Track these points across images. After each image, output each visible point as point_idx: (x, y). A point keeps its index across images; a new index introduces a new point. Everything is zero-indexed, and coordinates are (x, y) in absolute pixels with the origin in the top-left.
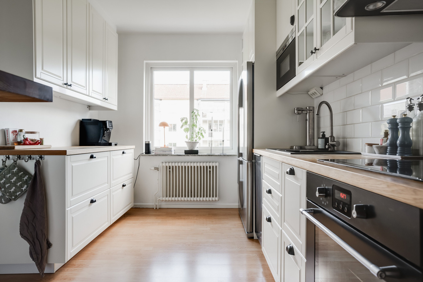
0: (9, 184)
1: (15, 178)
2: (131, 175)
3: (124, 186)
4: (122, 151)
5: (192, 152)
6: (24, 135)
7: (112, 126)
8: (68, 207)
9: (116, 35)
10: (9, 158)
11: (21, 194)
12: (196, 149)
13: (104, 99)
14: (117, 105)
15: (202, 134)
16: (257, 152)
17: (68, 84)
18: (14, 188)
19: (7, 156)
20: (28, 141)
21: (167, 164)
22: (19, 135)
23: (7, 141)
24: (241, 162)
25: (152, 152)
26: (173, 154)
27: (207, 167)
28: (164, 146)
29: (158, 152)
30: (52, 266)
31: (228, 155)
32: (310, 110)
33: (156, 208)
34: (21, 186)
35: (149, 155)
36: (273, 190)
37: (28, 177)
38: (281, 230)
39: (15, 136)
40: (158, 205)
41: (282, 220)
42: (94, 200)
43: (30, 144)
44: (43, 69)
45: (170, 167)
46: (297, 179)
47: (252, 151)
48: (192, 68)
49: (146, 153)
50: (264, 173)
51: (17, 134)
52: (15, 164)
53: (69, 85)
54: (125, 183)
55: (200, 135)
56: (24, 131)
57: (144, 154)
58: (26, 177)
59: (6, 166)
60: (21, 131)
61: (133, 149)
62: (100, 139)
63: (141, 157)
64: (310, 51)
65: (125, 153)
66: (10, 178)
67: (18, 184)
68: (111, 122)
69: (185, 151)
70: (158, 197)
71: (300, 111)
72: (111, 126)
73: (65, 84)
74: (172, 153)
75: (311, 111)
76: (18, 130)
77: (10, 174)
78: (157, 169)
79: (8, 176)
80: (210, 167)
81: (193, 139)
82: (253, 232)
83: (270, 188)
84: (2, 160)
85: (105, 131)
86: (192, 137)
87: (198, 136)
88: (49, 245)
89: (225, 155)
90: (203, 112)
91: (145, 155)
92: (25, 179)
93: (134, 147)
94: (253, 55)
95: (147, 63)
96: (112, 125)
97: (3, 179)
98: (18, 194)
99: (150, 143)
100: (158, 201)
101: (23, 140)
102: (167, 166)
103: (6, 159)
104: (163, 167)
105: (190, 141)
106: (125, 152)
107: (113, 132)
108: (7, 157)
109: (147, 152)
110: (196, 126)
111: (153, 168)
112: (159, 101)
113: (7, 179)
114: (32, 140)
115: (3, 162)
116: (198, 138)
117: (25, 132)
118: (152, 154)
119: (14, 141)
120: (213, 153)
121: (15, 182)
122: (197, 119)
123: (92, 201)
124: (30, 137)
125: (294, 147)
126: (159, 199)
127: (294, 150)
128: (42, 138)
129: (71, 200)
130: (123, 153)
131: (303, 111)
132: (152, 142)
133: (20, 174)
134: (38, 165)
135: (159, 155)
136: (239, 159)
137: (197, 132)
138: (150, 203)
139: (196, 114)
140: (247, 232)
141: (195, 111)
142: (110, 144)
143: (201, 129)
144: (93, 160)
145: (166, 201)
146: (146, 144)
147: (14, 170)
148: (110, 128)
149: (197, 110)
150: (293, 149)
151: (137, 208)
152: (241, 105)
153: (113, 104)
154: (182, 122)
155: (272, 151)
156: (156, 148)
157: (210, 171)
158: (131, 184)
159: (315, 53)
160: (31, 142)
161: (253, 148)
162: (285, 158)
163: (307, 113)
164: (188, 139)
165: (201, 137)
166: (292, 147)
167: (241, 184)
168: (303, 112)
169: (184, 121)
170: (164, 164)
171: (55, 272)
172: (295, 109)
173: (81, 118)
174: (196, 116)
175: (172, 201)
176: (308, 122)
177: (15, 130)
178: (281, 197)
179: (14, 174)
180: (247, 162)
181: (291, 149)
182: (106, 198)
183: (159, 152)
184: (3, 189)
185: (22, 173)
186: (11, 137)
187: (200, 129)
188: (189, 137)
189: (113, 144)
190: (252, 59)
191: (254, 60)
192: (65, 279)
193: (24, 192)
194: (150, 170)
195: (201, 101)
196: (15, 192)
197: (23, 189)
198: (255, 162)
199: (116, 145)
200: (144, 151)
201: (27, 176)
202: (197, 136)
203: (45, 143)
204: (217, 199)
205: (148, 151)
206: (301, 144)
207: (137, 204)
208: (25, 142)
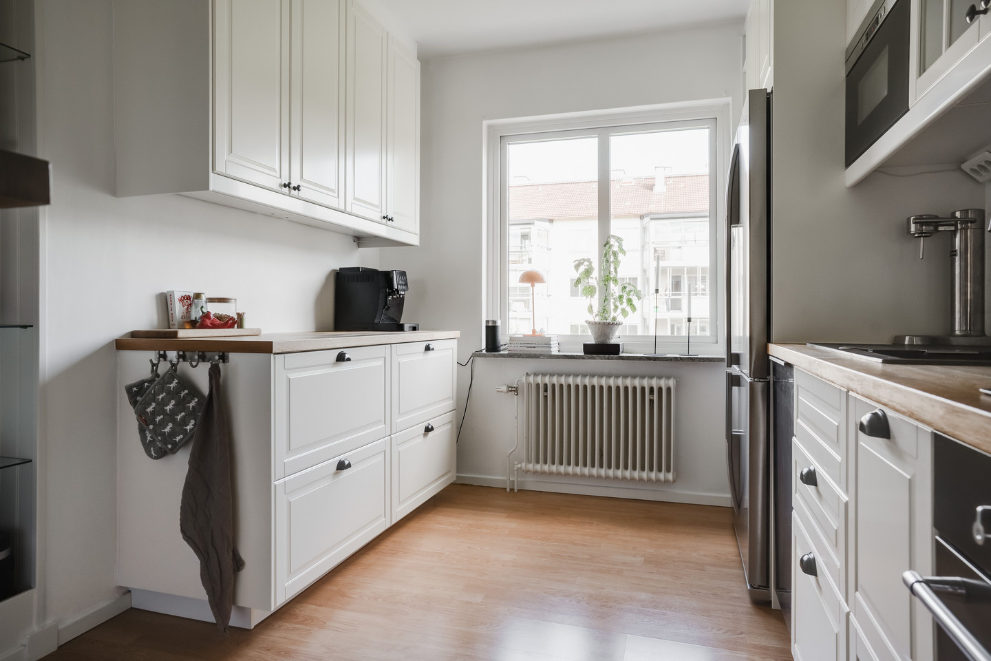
0: (162, 417)
1: (173, 402)
2: (449, 404)
3: (428, 430)
4: (424, 345)
5: (603, 349)
6: (202, 307)
7: (406, 284)
8: (277, 478)
9: (417, 65)
10: (164, 357)
11: (184, 440)
12: (613, 341)
13: (384, 218)
14: (418, 232)
15: (629, 301)
16: (780, 353)
17: (292, 186)
18: (171, 425)
19: (162, 352)
20: (209, 318)
21: (539, 380)
22: (193, 306)
23: (171, 319)
24: (734, 381)
25: (502, 348)
26: (553, 353)
27: (643, 389)
28: (531, 333)
29: (517, 349)
30: (244, 611)
31: (703, 358)
32: (966, 222)
33: (512, 490)
34: (185, 422)
35: (495, 356)
36: (822, 473)
37: (198, 401)
38: (848, 615)
39: (187, 309)
40: (516, 482)
41: (852, 583)
42: (347, 463)
43: (214, 326)
44: (231, 151)
45: (546, 385)
46: (897, 453)
47: (766, 349)
48: (603, 130)
49: (487, 351)
50: (798, 418)
51: (190, 304)
52: (173, 371)
53: (294, 188)
54: (433, 423)
55: (625, 305)
56: (204, 297)
57: (484, 352)
58: (193, 402)
59: (158, 376)
60: (198, 296)
61: (455, 341)
62: (378, 316)
63: (478, 360)
64: (966, 9)
65: (433, 349)
66: (165, 402)
67: (179, 417)
68: (403, 274)
69: (585, 345)
70: (516, 463)
71: (931, 225)
72: (403, 283)
73: (285, 186)
74: (552, 349)
75: (971, 222)
76: (192, 295)
77: (164, 394)
78: (514, 390)
79: (160, 397)
80: (652, 390)
81: (607, 316)
82: (767, 586)
83: (812, 468)
84: (151, 361)
85: (389, 295)
86: (604, 310)
87: (620, 307)
88: (238, 564)
89: (693, 360)
90: (655, 249)
91: (484, 356)
92: (191, 405)
93: (457, 334)
94: (770, 68)
95: (490, 127)
96: (406, 281)
97: (151, 405)
98: (178, 439)
99: (499, 324)
100: (516, 472)
101: (201, 317)
102: (538, 385)
103: (159, 358)
104: (529, 385)
105: (598, 319)
106: (431, 347)
107: (408, 297)
108: (161, 356)
109: (490, 347)
110: (616, 280)
111: (505, 388)
112: (547, 224)
113: (158, 404)
114: (220, 317)
115: (153, 365)
116: (619, 311)
117: (207, 299)
118: (501, 352)
119: (185, 320)
120: (660, 353)
121: (174, 412)
122: (617, 262)
123: (342, 466)
124: (214, 309)
125: (907, 338)
126: (519, 466)
127: (907, 349)
128: (241, 312)
129: (285, 461)
130: (428, 348)
131: (937, 225)
132: (504, 323)
133: (182, 395)
134: (214, 373)
135: (520, 356)
136: (729, 371)
137: (617, 295)
138: (498, 477)
139: (615, 248)
140: (751, 586)
141: (612, 241)
142: (400, 328)
143: (627, 289)
144: (344, 366)
145: (535, 473)
146: (488, 327)
147: (172, 385)
148: (400, 288)
149: (619, 240)
150: (904, 345)
151: (467, 485)
152: (734, 217)
153: (407, 230)
154: (577, 271)
155: (821, 351)
156: (512, 339)
157: (651, 401)
158: (448, 427)
159: (985, 12)
160: (218, 322)
161: (769, 340)
162: (856, 375)
163: (954, 233)
164: (594, 315)
165: (628, 309)
166: (898, 340)
167: (734, 442)
168: (941, 228)
169: (582, 269)
170: (531, 379)
171: (253, 627)
172: (909, 219)
173: (337, 266)
174: (615, 254)
175: (551, 473)
176: (957, 259)
177: (187, 294)
178: (846, 504)
179: (173, 394)
180: (749, 380)
181: (894, 344)
182: (381, 457)
183: (519, 348)
184: (151, 427)
185: (186, 391)
186: (178, 310)
187: (625, 288)
188: (596, 309)
189: (406, 327)
190: (765, 80)
191: (772, 84)
192: (268, 650)
193: (189, 435)
194: (498, 391)
195: (651, 219)
196: (173, 434)
197: (188, 428)
198: (774, 382)
199: (414, 329)
200: (484, 346)
201: (196, 400)
202: (616, 307)
203: (247, 324)
204: (670, 476)
205: (493, 344)
206: (933, 328)
207: (463, 475)
208: (204, 322)
